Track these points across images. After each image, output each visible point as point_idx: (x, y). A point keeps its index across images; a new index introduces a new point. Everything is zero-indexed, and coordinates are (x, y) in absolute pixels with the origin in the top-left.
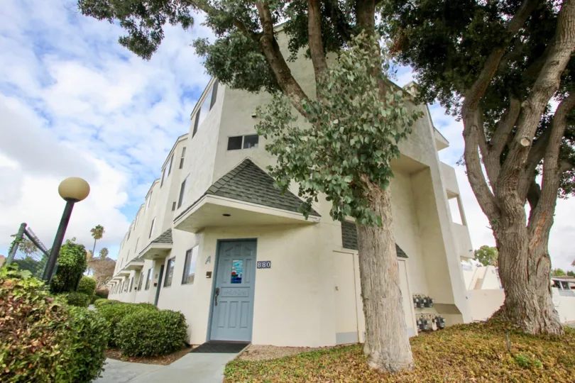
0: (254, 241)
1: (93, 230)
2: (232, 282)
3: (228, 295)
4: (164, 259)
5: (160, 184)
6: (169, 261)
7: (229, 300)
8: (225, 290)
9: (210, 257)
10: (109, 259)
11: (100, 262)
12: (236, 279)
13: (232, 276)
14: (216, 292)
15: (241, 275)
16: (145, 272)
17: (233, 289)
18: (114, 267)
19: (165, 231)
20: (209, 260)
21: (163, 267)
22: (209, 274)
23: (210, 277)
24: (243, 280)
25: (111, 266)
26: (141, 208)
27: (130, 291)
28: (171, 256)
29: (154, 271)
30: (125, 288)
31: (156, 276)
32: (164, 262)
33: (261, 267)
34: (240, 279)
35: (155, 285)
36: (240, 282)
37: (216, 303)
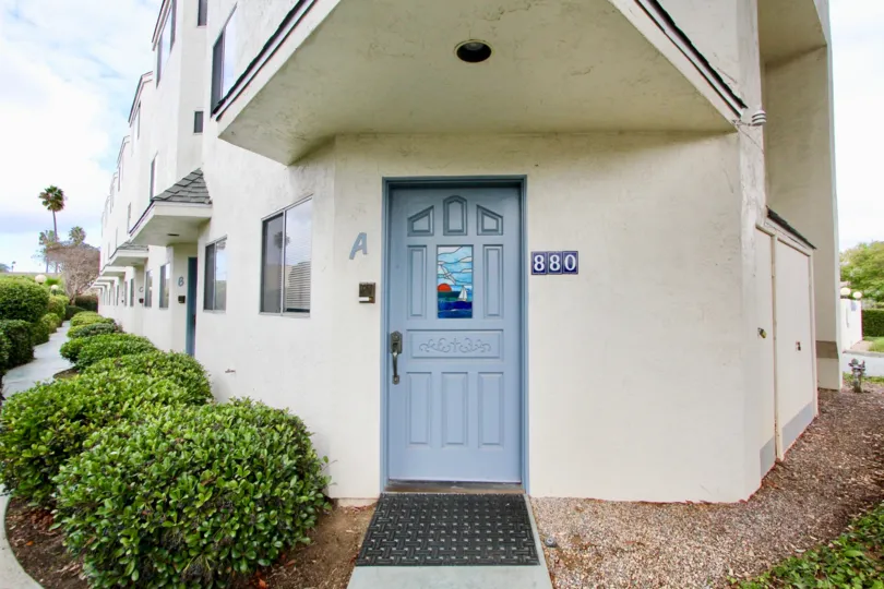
0: (516, 186)
1: (44, 196)
2: (440, 315)
3: (433, 352)
4: (195, 244)
5: (155, 80)
6: (210, 249)
7: (436, 367)
8: (419, 338)
9: (362, 236)
10: (87, 246)
11: (68, 251)
12: (454, 306)
13: (440, 295)
14: (394, 344)
15: (470, 293)
16: (153, 269)
17: (450, 336)
18: (98, 259)
19: (186, 174)
20: (360, 245)
21: (193, 263)
22: (367, 291)
23: (372, 301)
24: (477, 309)
25: (94, 258)
26: (124, 145)
27: (132, 304)
28: (213, 235)
29: (174, 270)
30: (121, 298)
31: (181, 280)
32: (196, 251)
33: (546, 271)
34: (468, 305)
35: (182, 299)
36: (470, 316)
37: (395, 375)
